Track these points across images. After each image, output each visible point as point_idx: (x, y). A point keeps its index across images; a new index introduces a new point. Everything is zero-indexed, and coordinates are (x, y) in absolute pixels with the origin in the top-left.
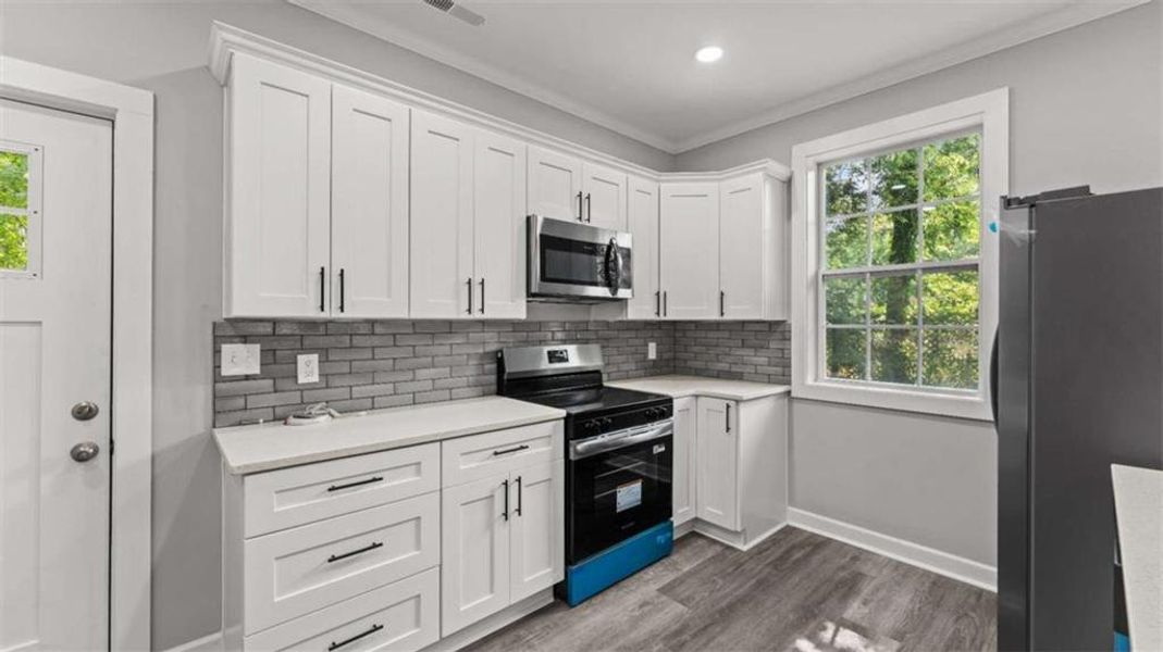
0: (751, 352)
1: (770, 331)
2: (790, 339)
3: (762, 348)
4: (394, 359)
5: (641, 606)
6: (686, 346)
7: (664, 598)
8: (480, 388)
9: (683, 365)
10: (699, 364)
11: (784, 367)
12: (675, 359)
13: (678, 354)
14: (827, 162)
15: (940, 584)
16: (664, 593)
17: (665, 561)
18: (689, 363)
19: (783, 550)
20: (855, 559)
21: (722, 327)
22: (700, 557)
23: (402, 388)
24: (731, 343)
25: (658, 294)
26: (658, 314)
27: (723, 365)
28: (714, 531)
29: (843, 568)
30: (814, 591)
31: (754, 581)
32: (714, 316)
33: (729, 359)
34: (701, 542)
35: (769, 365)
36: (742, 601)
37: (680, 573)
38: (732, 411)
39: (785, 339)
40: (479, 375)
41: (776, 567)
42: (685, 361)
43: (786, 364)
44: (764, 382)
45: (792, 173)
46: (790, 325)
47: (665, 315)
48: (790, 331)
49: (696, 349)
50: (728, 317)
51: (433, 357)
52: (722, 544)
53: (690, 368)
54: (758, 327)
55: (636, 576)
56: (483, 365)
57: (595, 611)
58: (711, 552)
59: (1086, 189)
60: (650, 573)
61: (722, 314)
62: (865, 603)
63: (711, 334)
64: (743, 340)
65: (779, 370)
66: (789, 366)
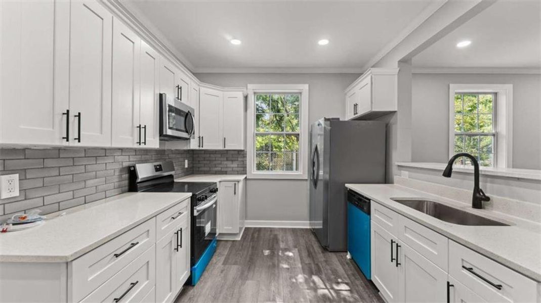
0: (230, 162)
1: (238, 153)
2: (246, 157)
3: (235, 161)
4: (73, 174)
5: (222, 272)
6: (199, 161)
7: (227, 266)
8: (121, 189)
9: (197, 170)
10: (206, 169)
11: (244, 168)
12: (193, 167)
13: (195, 165)
14: (257, 93)
15: (294, 231)
16: (226, 265)
17: (216, 254)
18: (201, 169)
19: (250, 235)
20: (271, 231)
21: (217, 153)
22: (227, 248)
23: (77, 194)
24: (222, 159)
25: (199, 137)
26: (200, 146)
27: (218, 168)
28: (225, 237)
29: (270, 235)
30: (269, 244)
31: (250, 248)
32: (221, 148)
33: (220, 166)
34: (223, 242)
35: (238, 167)
36: (252, 255)
37: (225, 256)
38: (237, 186)
39: (244, 157)
40: (120, 181)
41: (253, 241)
42: (199, 168)
43: (245, 167)
44: (236, 174)
45: (248, 94)
46: (246, 152)
47: (202, 147)
48: (246, 154)
49: (205, 162)
50: (227, 148)
51: (96, 172)
52: (231, 241)
53: (202, 171)
54: (233, 152)
55: (210, 264)
56: (121, 175)
57: (205, 282)
58: (229, 245)
59: (338, 119)
60: (214, 260)
61: (225, 147)
62: (283, 242)
63: (212, 155)
64: (227, 158)
65: (242, 169)
66: (246, 167)
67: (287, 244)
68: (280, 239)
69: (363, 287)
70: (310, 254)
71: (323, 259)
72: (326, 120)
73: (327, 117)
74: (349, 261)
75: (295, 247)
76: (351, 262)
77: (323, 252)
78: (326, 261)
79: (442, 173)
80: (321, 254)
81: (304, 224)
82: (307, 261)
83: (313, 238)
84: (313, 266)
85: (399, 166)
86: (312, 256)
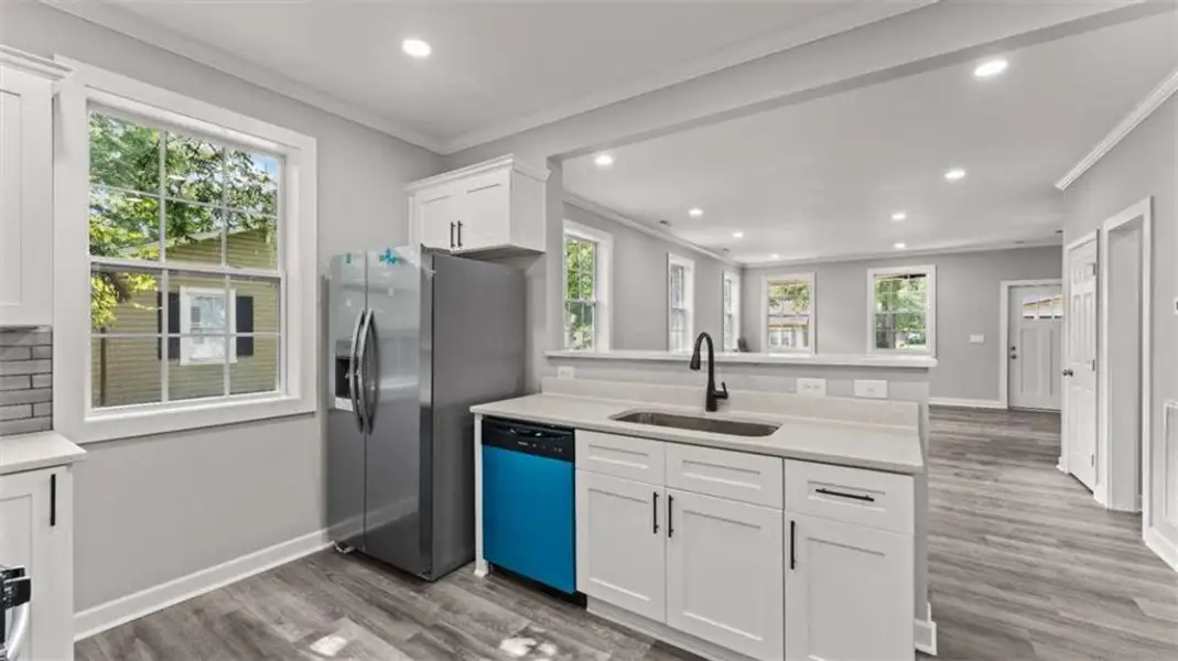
67: (301, 624)
68: (261, 617)
69: (557, 616)
70: (394, 614)
71: (435, 608)
72: (424, 250)
73: (427, 245)
74: (487, 582)
75: (336, 616)
76: (493, 580)
77: (419, 592)
78: (447, 607)
79: (689, 365)
80: (420, 598)
81: (307, 544)
82: (406, 631)
83: (358, 570)
84: (430, 636)
85: (550, 358)
86: (404, 614)
